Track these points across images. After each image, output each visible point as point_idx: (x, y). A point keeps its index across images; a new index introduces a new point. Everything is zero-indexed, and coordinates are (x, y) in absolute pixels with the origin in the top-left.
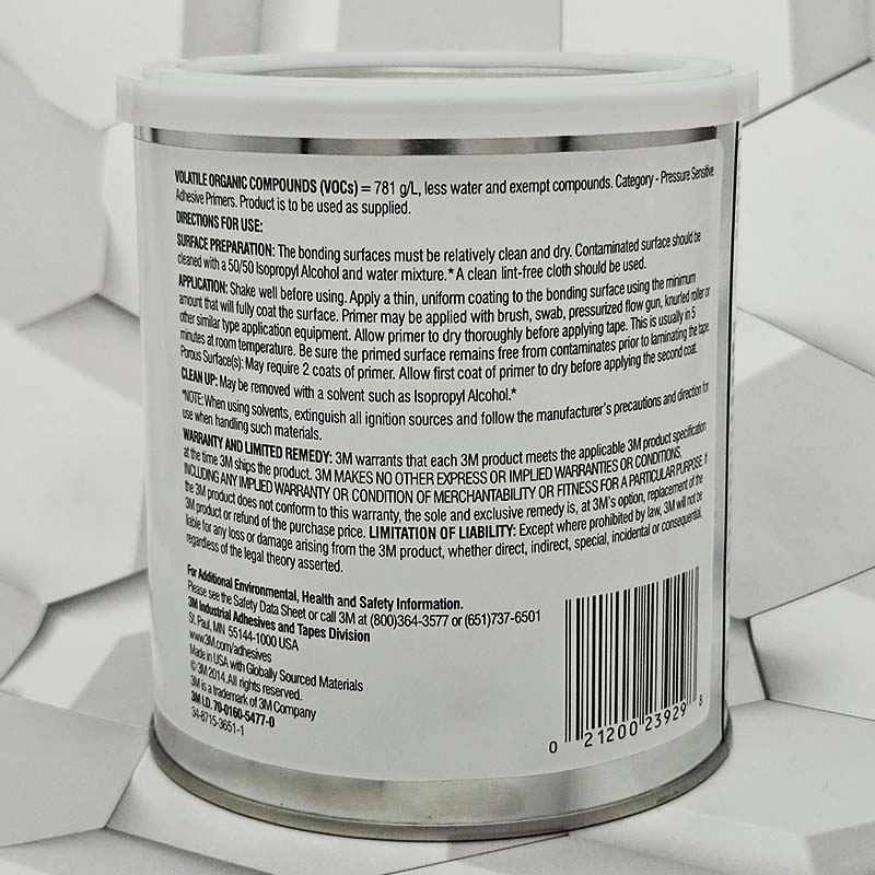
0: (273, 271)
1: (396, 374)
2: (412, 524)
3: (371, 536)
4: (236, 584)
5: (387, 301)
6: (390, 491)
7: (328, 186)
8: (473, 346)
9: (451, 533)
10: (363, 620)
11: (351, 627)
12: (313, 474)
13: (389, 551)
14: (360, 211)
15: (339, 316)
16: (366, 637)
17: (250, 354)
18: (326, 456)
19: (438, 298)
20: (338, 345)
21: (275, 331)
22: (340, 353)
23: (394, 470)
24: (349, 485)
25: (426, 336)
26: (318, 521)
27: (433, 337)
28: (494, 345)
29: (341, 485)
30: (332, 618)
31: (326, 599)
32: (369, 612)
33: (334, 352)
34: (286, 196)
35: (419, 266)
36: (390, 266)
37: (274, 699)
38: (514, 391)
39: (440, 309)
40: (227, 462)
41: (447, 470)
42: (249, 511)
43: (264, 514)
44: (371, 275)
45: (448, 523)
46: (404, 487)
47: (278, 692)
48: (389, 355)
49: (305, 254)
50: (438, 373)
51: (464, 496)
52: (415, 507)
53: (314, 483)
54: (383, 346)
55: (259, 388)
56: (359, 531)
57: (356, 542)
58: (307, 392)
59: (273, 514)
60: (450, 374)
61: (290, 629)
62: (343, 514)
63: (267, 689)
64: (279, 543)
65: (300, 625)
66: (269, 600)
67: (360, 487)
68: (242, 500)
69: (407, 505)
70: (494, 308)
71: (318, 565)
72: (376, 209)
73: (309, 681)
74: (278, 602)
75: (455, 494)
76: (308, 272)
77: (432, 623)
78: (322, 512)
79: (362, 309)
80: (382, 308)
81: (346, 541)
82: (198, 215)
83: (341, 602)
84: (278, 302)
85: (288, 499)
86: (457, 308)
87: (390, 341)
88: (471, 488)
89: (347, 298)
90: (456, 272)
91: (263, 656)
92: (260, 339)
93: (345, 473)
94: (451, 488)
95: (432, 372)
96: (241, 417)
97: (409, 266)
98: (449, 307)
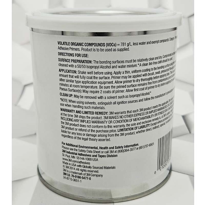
0: (91, 67)
1: (125, 91)
2: (128, 127)
3: (118, 131)
4: (79, 146)
5: (123, 73)
6: (123, 120)
7: (108, 45)
8: (143, 82)
9: (137, 128)
10: (116, 152)
11: (112, 154)
12: (103, 118)
13: (122, 134)
14: (117, 51)
15: (111, 78)
16: (116, 156)
17: (84, 89)
18: (107, 113)
19: (135, 71)
20: (110, 85)
21: (92, 82)
22: (111, 87)
23: (124, 115)
24: (113, 120)
25: (132, 81)
26: (104, 129)
27: (134, 81)
28: (147, 82)
29: (110, 120)
30: (107, 152)
31: (106, 148)
32: (117, 150)
33: (109, 87)
34: (96, 47)
35: (131, 64)
36: (124, 64)
37: (91, 173)
38: (151, 92)
39: (136, 74)
40: (76, 116)
41: (136, 113)
42: (83, 128)
43: (88, 129)
44: (119, 67)
45: (136, 126)
46: (126, 119)
47: (92, 171)
48: (123, 87)
49: (101, 62)
50: (135, 90)
51: (140, 119)
52: (129, 123)
53: (103, 120)
54: (122, 84)
55: (87, 97)
56: (115, 131)
57: (114, 133)
58: (101, 97)
59: (91, 128)
60: (137, 90)
61: (96, 156)
62: (111, 127)
63: (89, 171)
64: (93, 135)
65: (99, 155)
66: (90, 150)
67: (115, 120)
68: (81, 126)
69: (127, 123)
70: (147, 72)
71: (104, 140)
72: (121, 50)
73: (101, 168)
74: (92, 150)
75: (138, 119)
76: (102, 67)
77: (132, 150)
78: (105, 127)
79: (117, 75)
80: (122, 75)
81: (112, 133)
82: (66, 53)
83: (110, 148)
84: (93, 75)
85: (95, 124)
86: (139, 74)
87: (124, 83)
88: (141, 117)
89: (113, 73)
90: (139, 65)
91: (88, 163)
92: (87, 85)
93: (112, 117)
94: (137, 117)
95: (134, 90)
96: (81, 105)
97: (129, 64)
98: (138, 73)
